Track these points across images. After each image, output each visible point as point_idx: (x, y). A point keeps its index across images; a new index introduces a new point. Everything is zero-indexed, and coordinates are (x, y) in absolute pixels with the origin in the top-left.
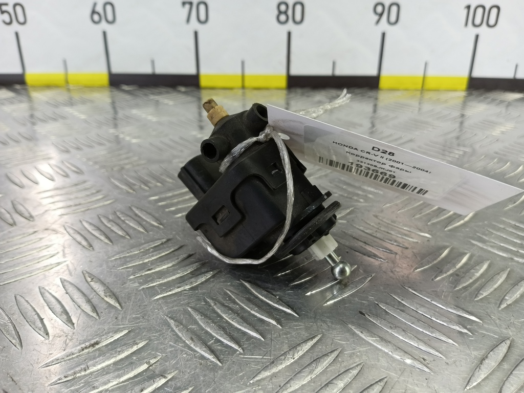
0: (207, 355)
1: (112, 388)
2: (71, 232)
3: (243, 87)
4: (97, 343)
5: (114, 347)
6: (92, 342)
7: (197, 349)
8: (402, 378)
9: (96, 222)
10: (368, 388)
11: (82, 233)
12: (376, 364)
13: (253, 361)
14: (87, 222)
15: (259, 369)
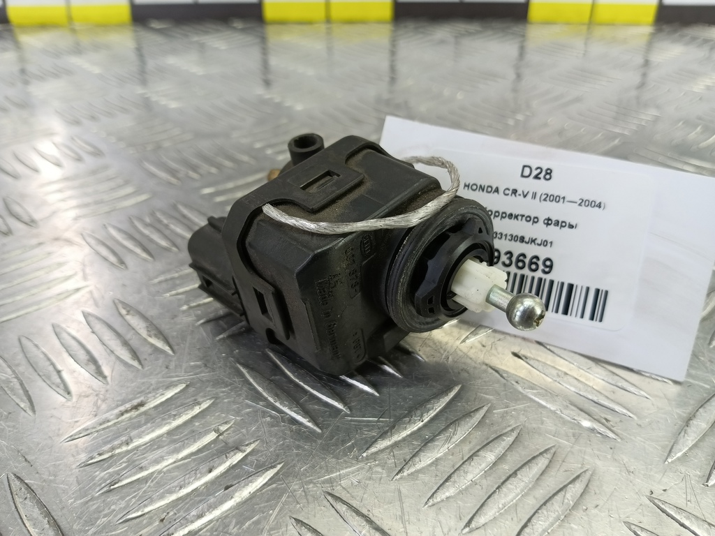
0: (299, 418)
1: (168, 468)
2: (93, 242)
3: (328, 20)
4: (142, 404)
5: (166, 409)
6: (135, 402)
7: (286, 410)
8: (577, 447)
9: (125, 226)
10: (529, 461)
11: (108, 243)
12: (539, 428)
13: (365, 426)
14: (115, 227)
15: (374, 437)
